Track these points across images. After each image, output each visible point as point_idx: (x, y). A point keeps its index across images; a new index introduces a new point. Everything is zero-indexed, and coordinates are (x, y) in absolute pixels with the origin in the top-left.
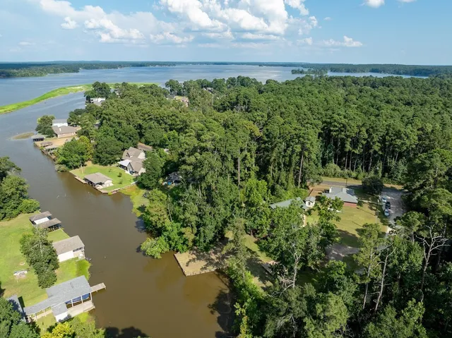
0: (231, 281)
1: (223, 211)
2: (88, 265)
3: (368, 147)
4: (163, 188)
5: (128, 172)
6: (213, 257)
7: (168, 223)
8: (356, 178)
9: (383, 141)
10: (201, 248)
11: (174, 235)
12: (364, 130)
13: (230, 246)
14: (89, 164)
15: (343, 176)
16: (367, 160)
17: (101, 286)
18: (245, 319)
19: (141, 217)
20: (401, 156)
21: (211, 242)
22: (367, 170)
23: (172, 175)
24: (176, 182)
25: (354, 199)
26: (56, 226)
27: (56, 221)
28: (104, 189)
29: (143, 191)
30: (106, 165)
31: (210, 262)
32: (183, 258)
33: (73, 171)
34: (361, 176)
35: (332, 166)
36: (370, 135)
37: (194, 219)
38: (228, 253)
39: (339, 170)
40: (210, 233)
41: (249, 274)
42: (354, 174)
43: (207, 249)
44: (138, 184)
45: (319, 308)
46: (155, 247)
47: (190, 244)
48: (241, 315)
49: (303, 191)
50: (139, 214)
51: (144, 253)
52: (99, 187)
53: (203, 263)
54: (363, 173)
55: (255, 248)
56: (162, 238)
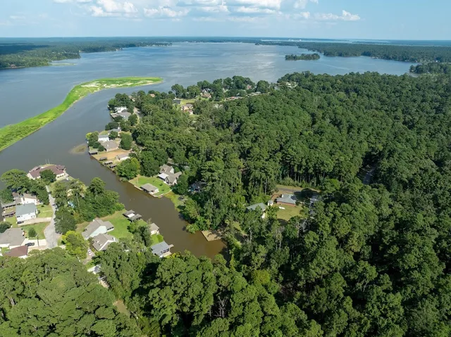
0: (228, 243)
1: (224, 210)
2: (163, 237)
3: (307, 170)
4: (189, 194)
5: (165, 182)
6: (220, 232)
7: (199, 217)
8: (301, 187)
9: (315, 167)
10: (214, 229)
11: (202, 223)
12: (304, 160)
13: (228, 228)
14: (139, 176)
15: (293, 185)
16: (307, 176)
17: (172, 246)
18: (233, 255)
19: (181, 212)
20: (326, 175)
21: (219, 226)
22: (308, 182)
23: (193, 186)
24: (196, 190)
25: (294, 202)
26: (139, 218)
27: (139, 216)
28: (155, 194)
29: (178, 196)
30: (149, 176)
31: (218, 235)
32: (206, 233)
33: (130, 181)
34: (304, 186)
35: (288, 179)
36: (307, 163)
37: (211, 215)
38: (227, 231)
39: (292, 181)
40: (218, 221)
41: (236, 240)
42: (300, 184)
43: (216, 229)
44: (173, 191)
45: (256, 249)
46: (192, 228)
47: (209, 227)
48: (231, 254)
49: (267, 197)
50: (179, 210)
51: (188, 231)
52: (152, 193)
53: (215, 236)
54: (305, 184)
55: (239, 228)
56: (195, 224)
